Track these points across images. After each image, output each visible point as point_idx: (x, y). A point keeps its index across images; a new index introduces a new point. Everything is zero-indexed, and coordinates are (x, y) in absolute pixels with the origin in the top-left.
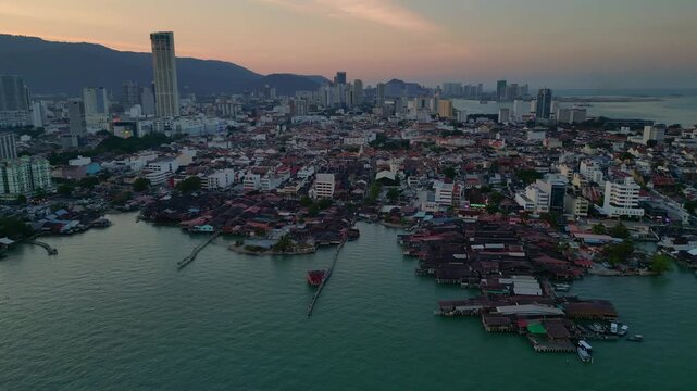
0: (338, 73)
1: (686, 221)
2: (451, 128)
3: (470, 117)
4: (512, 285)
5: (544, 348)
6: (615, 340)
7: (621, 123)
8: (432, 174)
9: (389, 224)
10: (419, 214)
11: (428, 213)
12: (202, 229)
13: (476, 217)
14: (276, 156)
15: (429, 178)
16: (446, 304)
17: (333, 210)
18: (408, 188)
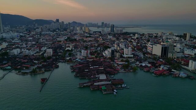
0: (57, 19)
1: (142, 57)
2: (89, 35)
3: (94, 32)
4: (99, 77)
5: (105, 93)
6: (123, 89)
7: (131, 33)
8: (82, 48)
9: (68, 63)
10: (77, 59)
11: (79, 59)
12: (7, 68)
13: (92, 59)
14: (35, 44)
15: (81, 49)
16: (81, 84)
17: (51, 60)
18: (75, 52)
